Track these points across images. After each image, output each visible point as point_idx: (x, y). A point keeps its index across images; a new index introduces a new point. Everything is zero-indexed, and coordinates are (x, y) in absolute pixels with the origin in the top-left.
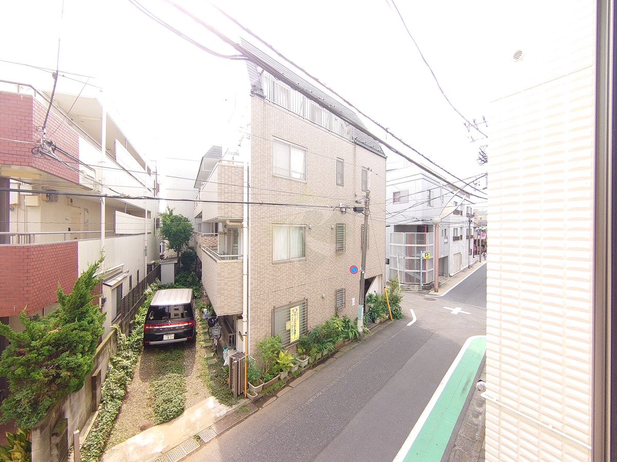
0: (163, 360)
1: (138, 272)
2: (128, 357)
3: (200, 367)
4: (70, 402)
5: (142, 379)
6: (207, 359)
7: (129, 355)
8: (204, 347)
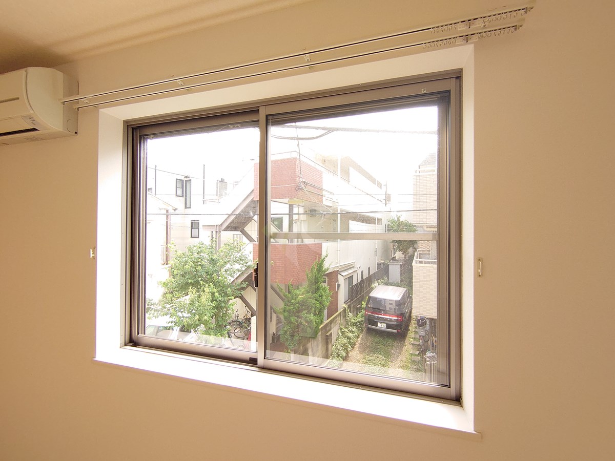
0: (376, 343)
1: (369, 268)
2: (353, 331)
3: (404, 359)
4: (312, 345)
5: (359, 351)
6: (412, 354)
7: (354, 330)
8: (412, 344)
